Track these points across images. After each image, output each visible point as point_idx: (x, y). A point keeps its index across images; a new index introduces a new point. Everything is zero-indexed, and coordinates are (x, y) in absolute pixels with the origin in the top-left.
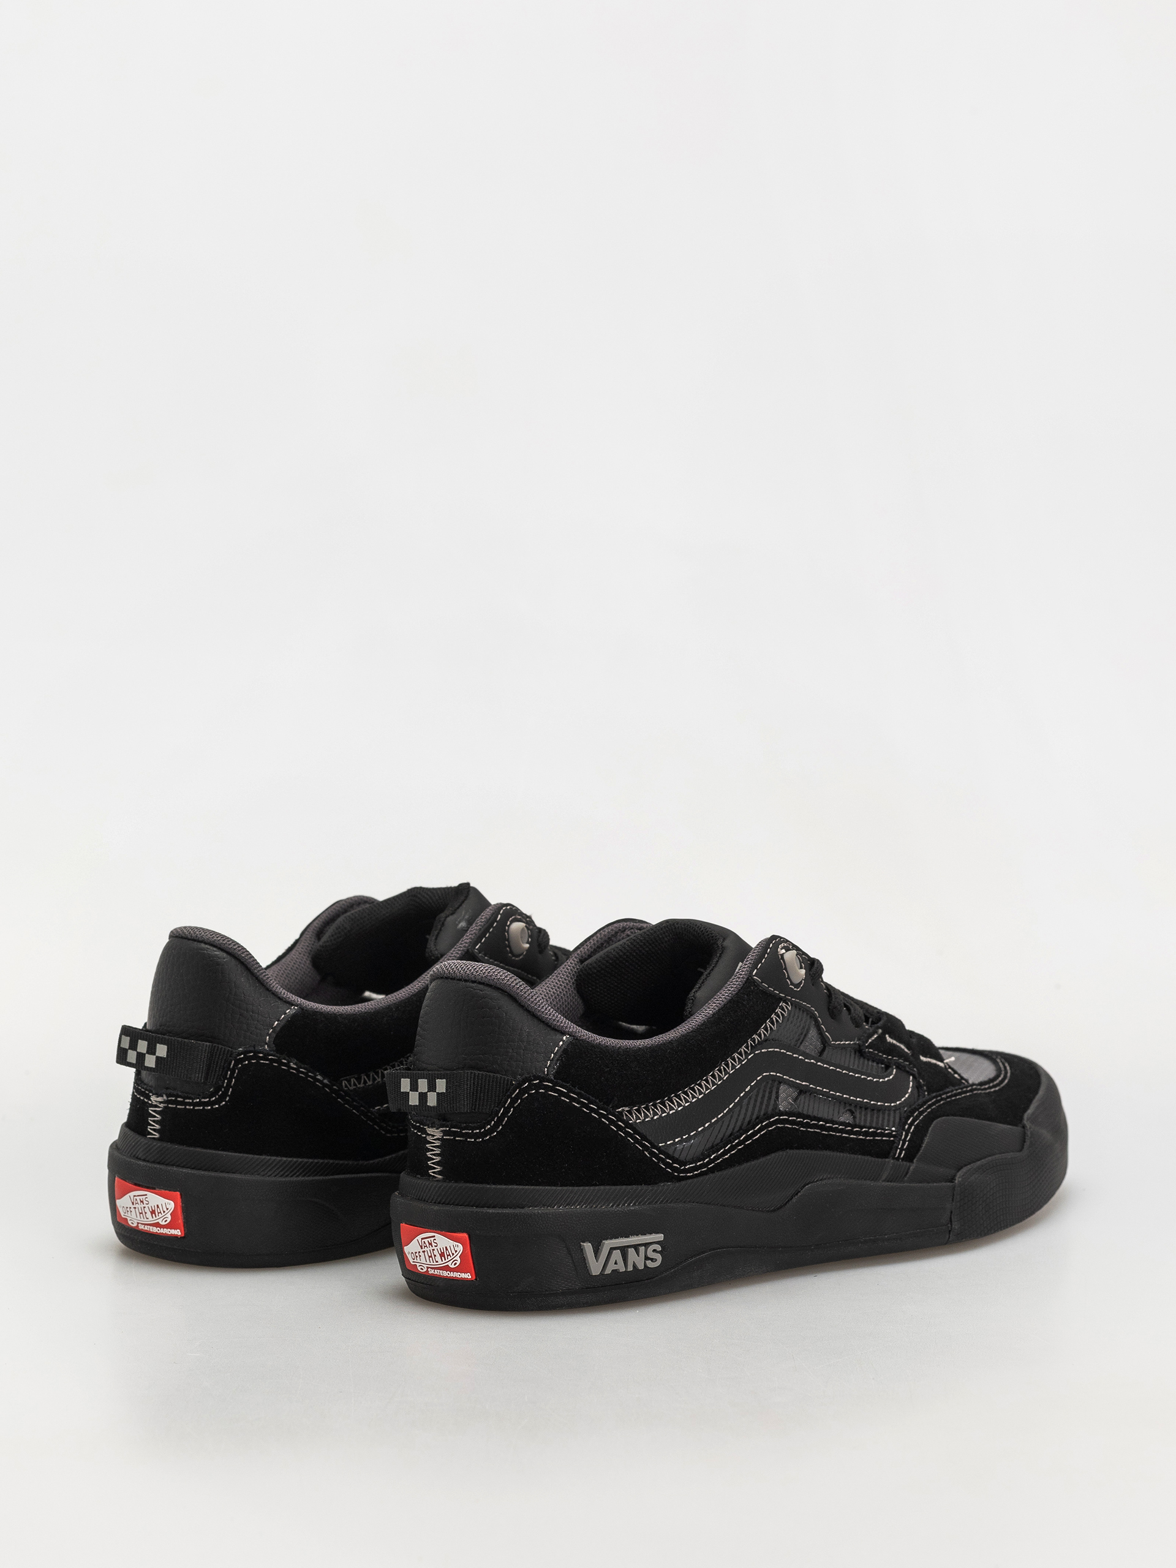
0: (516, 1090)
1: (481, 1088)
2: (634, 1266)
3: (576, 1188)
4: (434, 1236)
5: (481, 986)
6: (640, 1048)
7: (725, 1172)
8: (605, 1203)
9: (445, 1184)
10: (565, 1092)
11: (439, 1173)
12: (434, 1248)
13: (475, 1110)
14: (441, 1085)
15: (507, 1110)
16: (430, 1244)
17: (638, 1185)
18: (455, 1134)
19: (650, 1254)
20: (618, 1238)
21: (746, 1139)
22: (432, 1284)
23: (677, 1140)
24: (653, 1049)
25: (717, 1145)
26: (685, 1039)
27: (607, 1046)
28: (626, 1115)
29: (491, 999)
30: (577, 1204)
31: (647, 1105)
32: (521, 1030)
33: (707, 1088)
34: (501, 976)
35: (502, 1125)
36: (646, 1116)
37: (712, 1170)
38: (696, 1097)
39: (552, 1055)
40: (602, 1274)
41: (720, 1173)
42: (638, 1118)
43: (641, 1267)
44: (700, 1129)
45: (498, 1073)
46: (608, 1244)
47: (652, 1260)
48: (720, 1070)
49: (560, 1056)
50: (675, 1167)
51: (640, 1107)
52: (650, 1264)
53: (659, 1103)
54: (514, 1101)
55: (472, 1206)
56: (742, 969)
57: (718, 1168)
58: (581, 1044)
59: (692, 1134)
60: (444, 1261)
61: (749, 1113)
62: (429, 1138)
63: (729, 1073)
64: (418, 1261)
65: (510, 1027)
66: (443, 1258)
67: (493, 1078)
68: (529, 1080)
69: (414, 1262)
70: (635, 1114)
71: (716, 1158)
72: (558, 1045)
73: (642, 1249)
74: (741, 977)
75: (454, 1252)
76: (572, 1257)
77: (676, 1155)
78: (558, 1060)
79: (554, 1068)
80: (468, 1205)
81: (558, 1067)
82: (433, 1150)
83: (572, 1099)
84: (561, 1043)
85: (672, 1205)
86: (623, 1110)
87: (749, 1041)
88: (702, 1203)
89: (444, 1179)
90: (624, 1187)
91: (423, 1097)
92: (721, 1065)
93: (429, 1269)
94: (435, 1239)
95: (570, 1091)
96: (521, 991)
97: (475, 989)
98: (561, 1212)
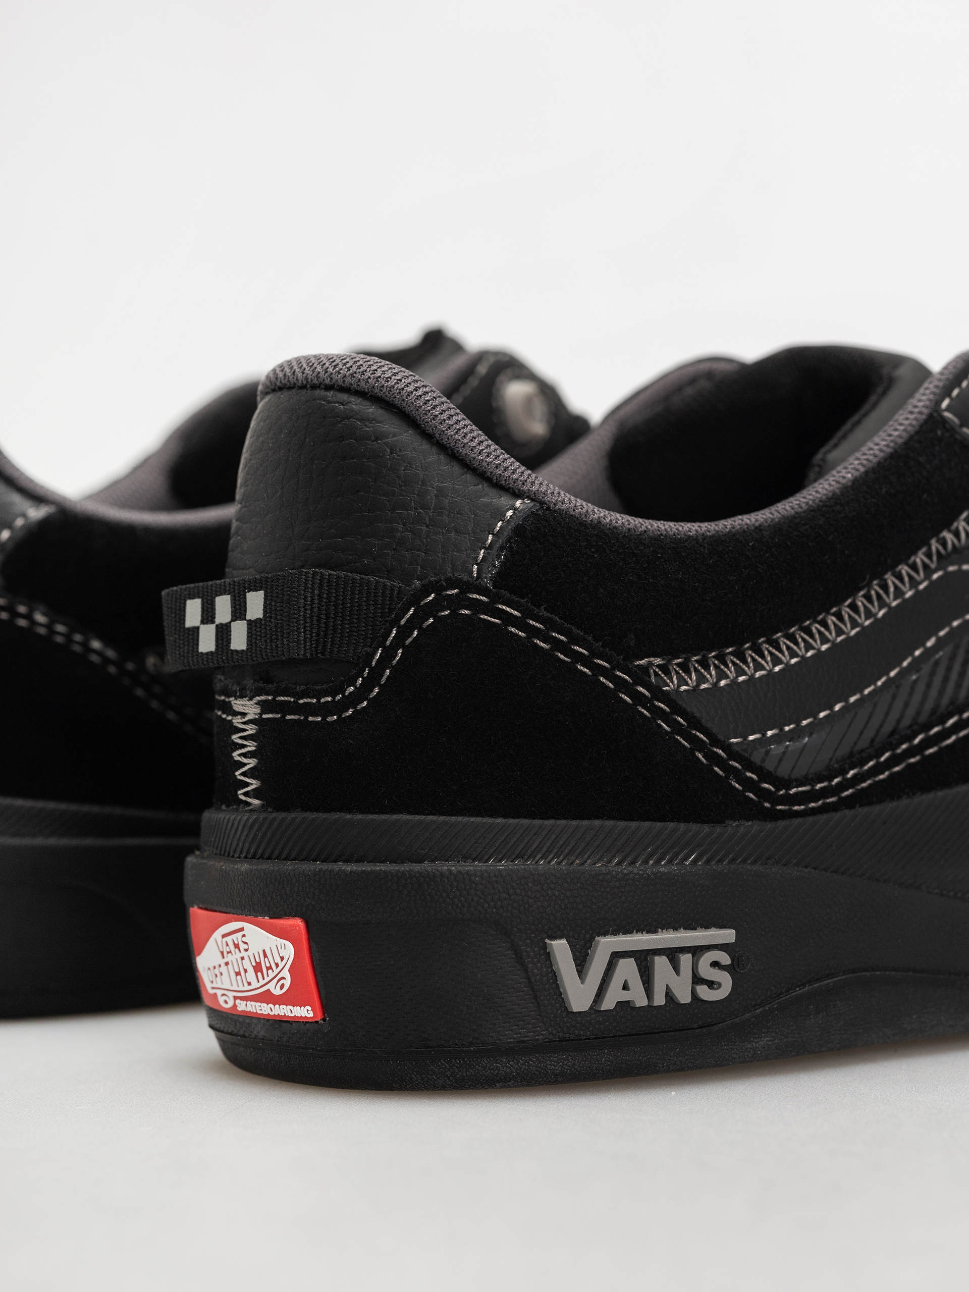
0: (409, 610)
1: (336, 606)
2: (669, 995)
3: (538, 822)
4: (242, 929)
5: (344, 397)
6: (690, 536)
7: (877, 808)
8: (602, 856)
9: (262, 816)
10: (515, 616)
11: (256, 794)
12: (243, 954)
13: (323, 654)
14: (255, 603)
15: (389, 654)
16: (237, 946)
17: (679, 821)
18: (284, 708)
19: (706, 971)
20: (631, 933)
21: (926, 744)
22: (247, 1035)
23: (769, 733)
24: (717, 540)
25: (862, 751)
26: (793, 522)
27: (615, 527)
28: (656, 674)
29: (361, 420)
30: (540, 856)
31: (704, 656)
32: (424, 484)
33: (840, 632)
34: (384, 372)
35: (380, 686)
36: (701, 679)
37: (849, 803)
38: (813, 648)
39: (490, 537)
40: (595, 1007)
41: (866, 809)
42: (683, 682)
43: (684, 997)
44: (822, 715)
45: (372, 573)
46: (606, 945)
47: (711, 984)
48: (868, 597)
49: (509, 540)
50: (764, 789)
51: (687, 660)
52: (704, 992)
53: (730, 653)
54: (404, 632)
55: (315, 860)
56: (921, 401)
57: (863, 799)
58: (555, 518)
59: (805, 723)
60: (262, 982)
61: (934, 692)
62: (237, 721)
63: (888, 606)
64: (219, 985)
65: (399, 477)
66: (259, 974)
67: (361, 585)
68: (438, 588)
69: (213, 988)
70: (677, 673)
71: (858, 779)
72: (502, 516)
73: (686, 960)
74: (916, 410)
75: (278, 960)
76: (526, 971)
77: (770, 766)
78: (502, 548)
79: (494, 566)
80: (306, 859)
81: (503, 564)
82: (244, 746)
83: (533, 632)
84: (510, 513)
85: (756, 868)
86: (651, 664)
87: (934, 545)
88: (826, 870)
89: (263, 806)
90: (647, 824)
91: (223, 633)
92: (869, 586)
93: (238, 1001)
94: (244, 936)
95: (527, 614)
96: (425, 404)
97: (329, 402)
98: (499, 871)
